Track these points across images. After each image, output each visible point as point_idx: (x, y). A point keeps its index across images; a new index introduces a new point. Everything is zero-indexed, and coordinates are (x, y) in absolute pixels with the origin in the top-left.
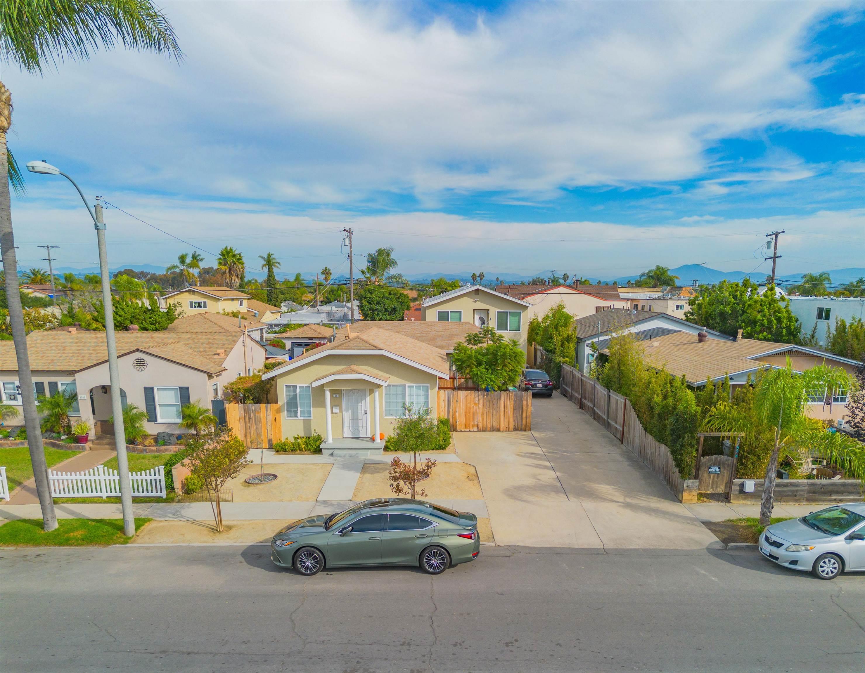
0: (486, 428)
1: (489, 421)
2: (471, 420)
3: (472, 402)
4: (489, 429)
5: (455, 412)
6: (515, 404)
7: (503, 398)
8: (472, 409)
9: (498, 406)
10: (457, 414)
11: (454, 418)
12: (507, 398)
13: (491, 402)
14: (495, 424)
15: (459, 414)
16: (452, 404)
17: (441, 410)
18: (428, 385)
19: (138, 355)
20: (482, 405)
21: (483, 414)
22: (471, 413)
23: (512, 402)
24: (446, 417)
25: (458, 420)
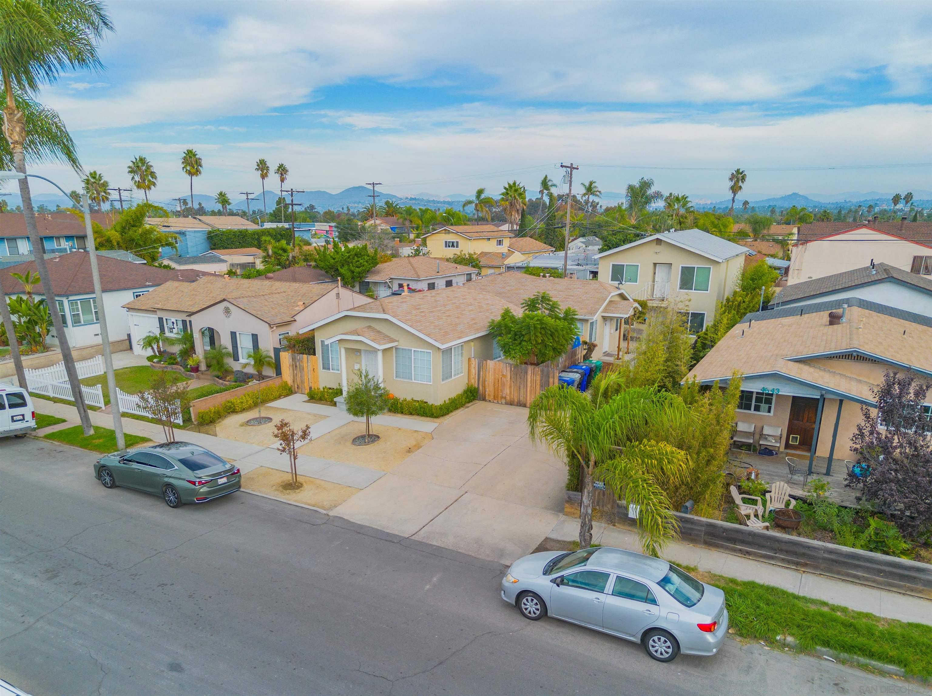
0: (514, 401)
1: (516, 395)
2: (500, 391)
3: (501, 374)
4: (515, 403)
5: (484, 381)
6: (541, 380)
7: (529, 372)
8: (500, 381)
9: (525, 380)
10: (486, 383)
11: (484, 387)
12: (533, 373)
13: (518, 376)
14: (521, 399)
15: (488, 384)
16: (481, 373)
17: (472, 377)
18: (431, 351)
19: (225, 304)
20: (509, 377)
21: (510, 387)
22: (500, 385)
23: (538, 378)
24: (476, 386)
25: (487, 390)
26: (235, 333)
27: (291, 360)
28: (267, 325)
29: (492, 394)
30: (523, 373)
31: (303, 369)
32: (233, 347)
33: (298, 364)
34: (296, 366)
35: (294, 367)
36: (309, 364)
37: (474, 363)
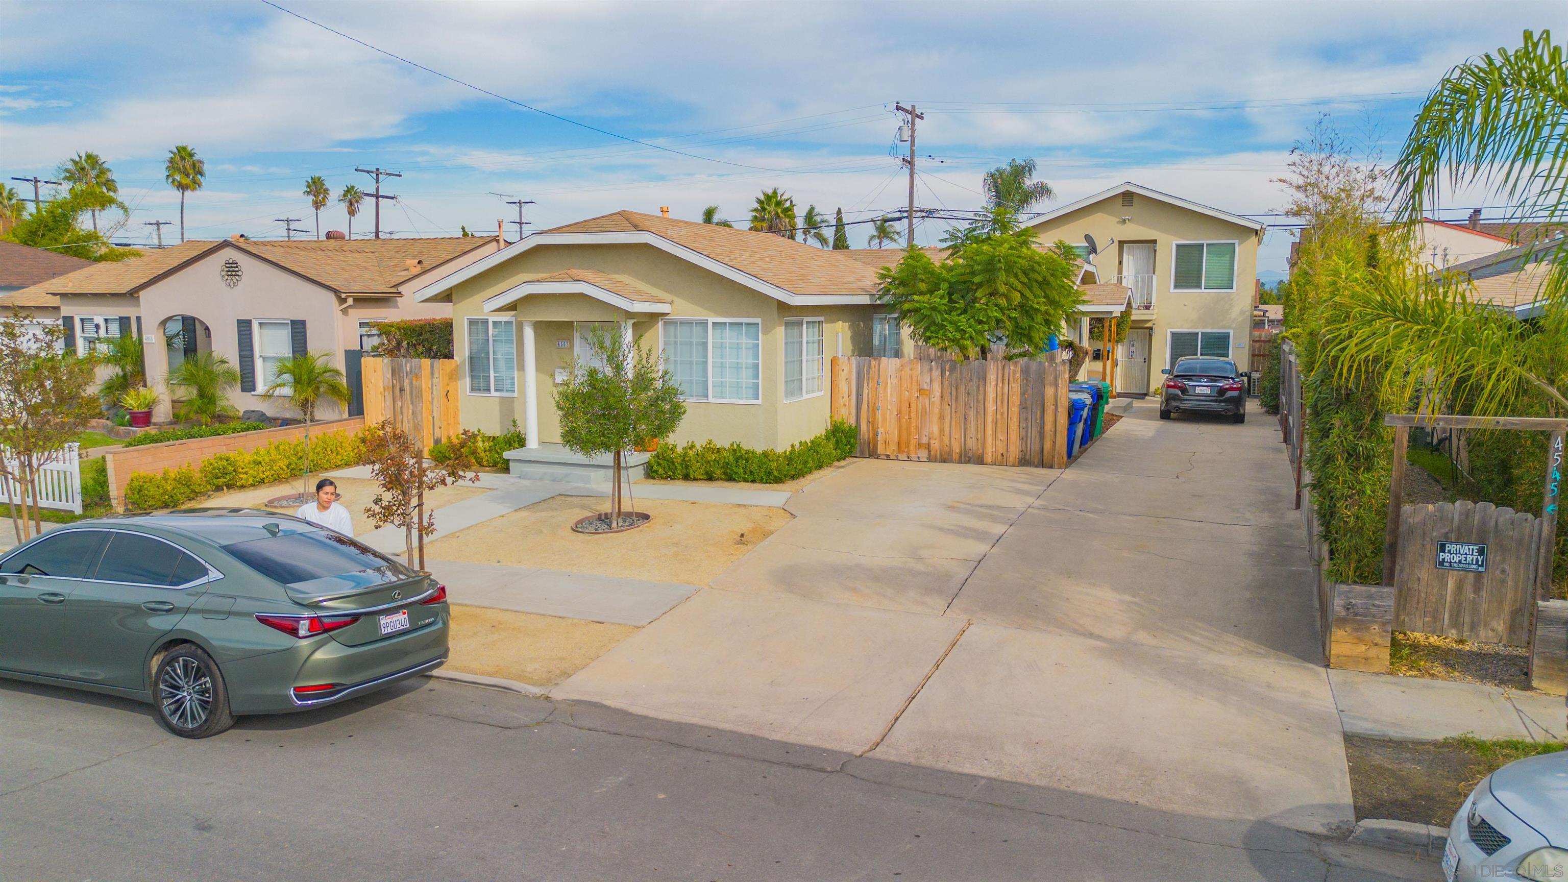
0: (950, 453)
1: (956, 435)
2: (913, 430)
3: (915, 388)
4: (955, 456)
5: (874, 409)
6: (1023, 393)
7: (991, 377)
8: (913, 406)
9: (981, 397)
10: (879, 414)
11: (872, 423)
12: (1002, 378)
13: (962, 387)
14: (971, 444)
15: (884, 419)
16: (865, 391)
17: (841, 402)
18: (759, 320)
19: (228, 254)
20: (938, 394)
21: (942, 417)
22: (913, 415)
23: (1016, 388)
24: (853, 421)
25: (881, 430)
26: (249, 322)
27: (389, 376)
28: (331, 296)
29: (894, 437)
30: (975, 379)
31: (420, 395)
32: (241, 357)
33: (406, 382)
34: (402, 390)
35: (397, 390)
36: (435, 380)
37: (846, 369)
